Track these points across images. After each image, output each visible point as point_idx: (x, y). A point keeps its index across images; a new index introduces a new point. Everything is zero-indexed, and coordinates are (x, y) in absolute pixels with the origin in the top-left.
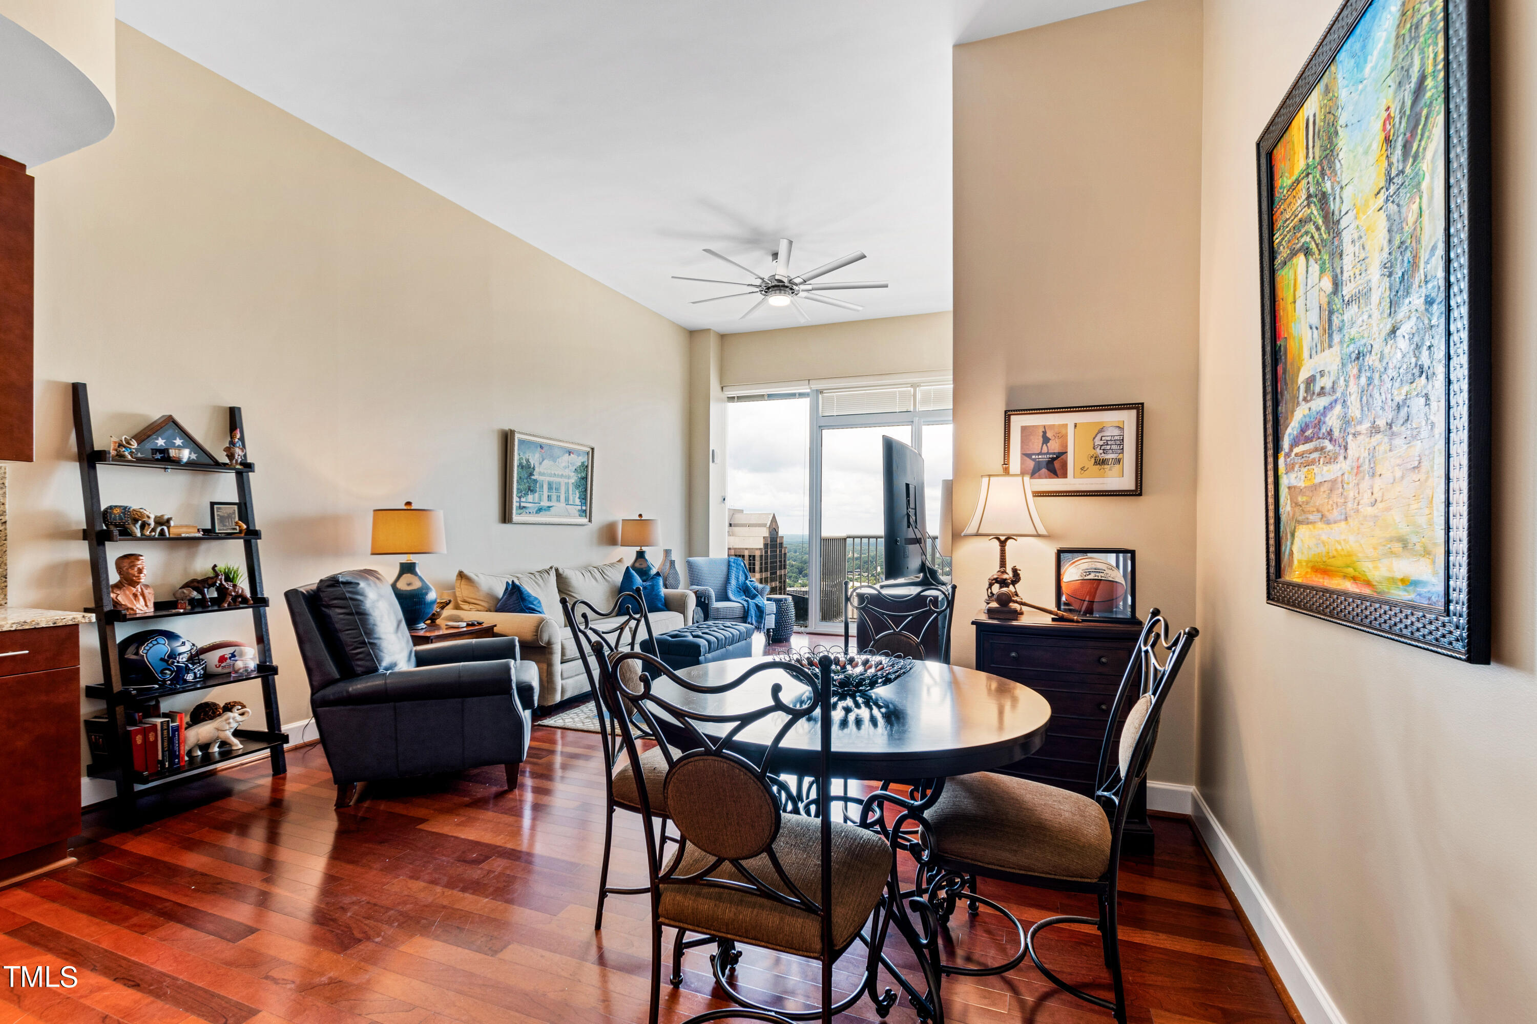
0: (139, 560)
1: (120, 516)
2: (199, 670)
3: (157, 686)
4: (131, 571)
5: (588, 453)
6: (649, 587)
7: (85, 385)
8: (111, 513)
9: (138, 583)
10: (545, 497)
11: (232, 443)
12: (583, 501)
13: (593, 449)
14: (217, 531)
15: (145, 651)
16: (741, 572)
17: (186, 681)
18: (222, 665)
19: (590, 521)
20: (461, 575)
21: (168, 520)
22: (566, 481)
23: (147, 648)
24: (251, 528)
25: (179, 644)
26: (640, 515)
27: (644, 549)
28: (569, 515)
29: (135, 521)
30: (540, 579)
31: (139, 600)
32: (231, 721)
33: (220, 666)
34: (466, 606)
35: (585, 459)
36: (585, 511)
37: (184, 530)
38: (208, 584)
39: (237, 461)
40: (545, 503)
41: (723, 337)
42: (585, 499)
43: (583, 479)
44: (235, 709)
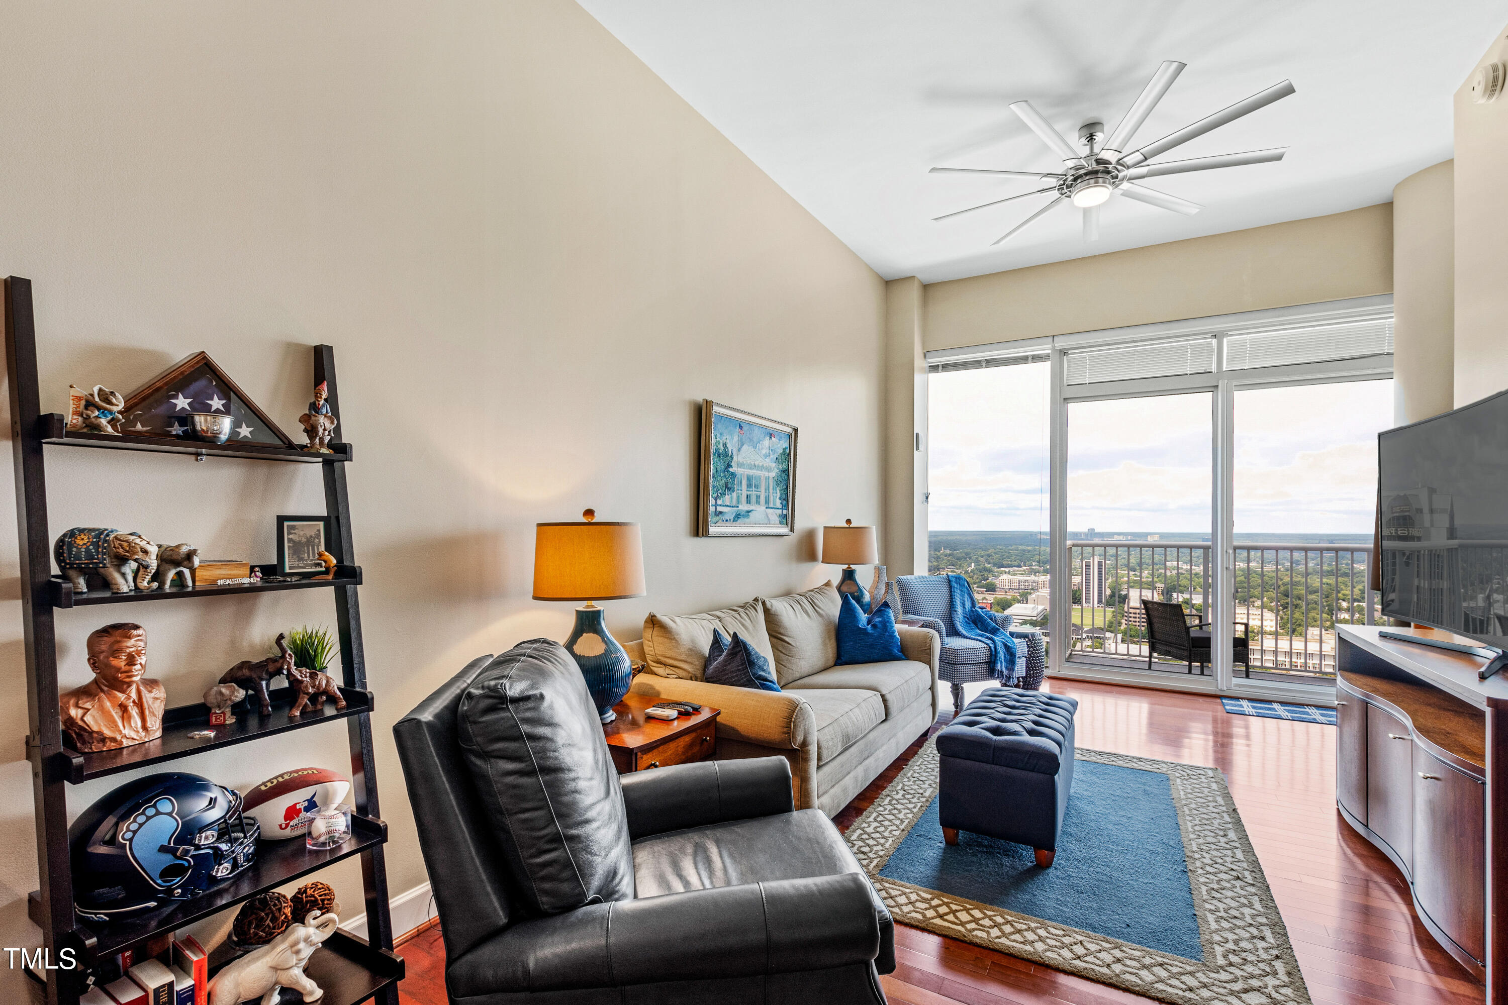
0: (130, 638)
1: (87, 549)
2: (245, 848)
3: (153, 904)
4: (114, 662)
5: (790, 436)
6: (879, 625)
7: (28, 282)
8: (70, 545)
9: (129, 684)
10: (744, 499)
11: (315, 407)
12: (784, 502)
13: (796, 430)
14: (287, 570)
15: (129, 835)
16: (966, 595)
17: (215, 881)
18: (291, 824)
19: (792, 530)
20: (653, 621)
21: (190, 555)
22: (767, 474)
23: (134, 827)
24: (347, 563)
25: (204, 803)
26: (849, 521)
27: (853, 567)
28: (768, 523)
29: (121, 560)
30: (745, 617)
31: (130, 717)
32: (302, 945)
33: (287, 825)
34: (660, 670)
35: (786, 445)
36: (786, 516)
37: (224, 571)
38: (267, 672)
39: (322, 439)
40: (744, 507)
41: (927, 288)
42: (786, 499)
43: (784, 471)
44: (309, 919)
